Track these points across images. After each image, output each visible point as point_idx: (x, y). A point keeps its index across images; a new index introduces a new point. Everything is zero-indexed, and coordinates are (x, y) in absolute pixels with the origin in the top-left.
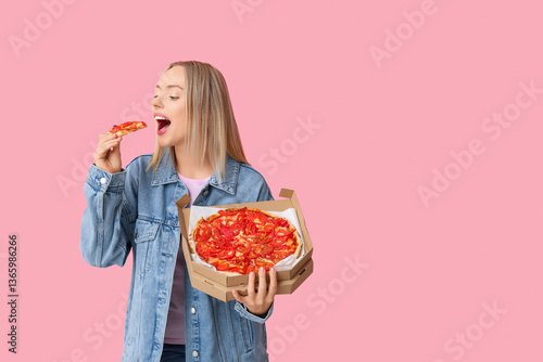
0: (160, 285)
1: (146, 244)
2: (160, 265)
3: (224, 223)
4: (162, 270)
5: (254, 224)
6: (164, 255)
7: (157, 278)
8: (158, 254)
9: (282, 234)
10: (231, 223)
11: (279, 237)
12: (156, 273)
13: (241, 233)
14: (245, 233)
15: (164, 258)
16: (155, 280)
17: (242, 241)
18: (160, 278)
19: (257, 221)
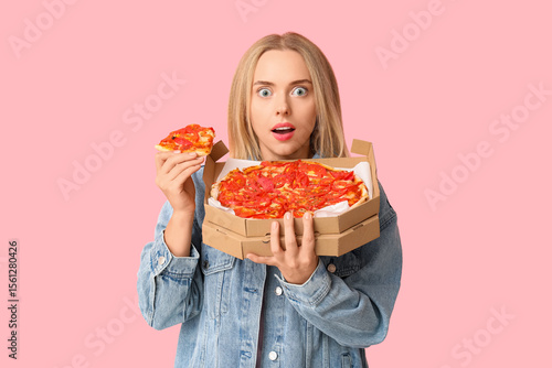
0: (243, 333)
1: (220, 276)
2: (241, 305)
3: (266, 174)
4: (244, 311)
5: (307, 177)
6: (247, 290)
7: (238, 322)
8: (239, 289)
9: (341, 187)
10: (274, 175)
11: (337, 191)
12: (236, 316)
13: (286, 185)
14: (291, 186)
15: (246, 295)
16: (235, 325)
17: (283, 193)
18: (241, 323)
19: (311, 173)
